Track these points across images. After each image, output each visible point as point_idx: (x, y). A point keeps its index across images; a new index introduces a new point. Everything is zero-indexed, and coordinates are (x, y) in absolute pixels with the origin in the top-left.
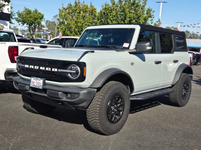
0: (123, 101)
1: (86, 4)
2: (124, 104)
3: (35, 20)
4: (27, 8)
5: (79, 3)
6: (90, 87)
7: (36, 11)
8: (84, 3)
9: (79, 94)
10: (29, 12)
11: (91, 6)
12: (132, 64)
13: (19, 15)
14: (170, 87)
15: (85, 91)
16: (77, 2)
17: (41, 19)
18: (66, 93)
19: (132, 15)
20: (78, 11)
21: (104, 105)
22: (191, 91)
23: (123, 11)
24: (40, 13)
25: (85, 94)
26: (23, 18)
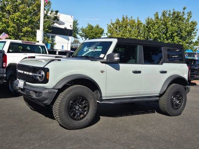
0: (88, 103)
1: (133, 19)
2: (89, 105)
3: (96, 35)
4: (90, 24)
5: (127, 18)
6: (53, 88)
7: (98, 27)
8: (131, 18)
9: (41, 93)
10: (91, 28)
11: (138, 20)
12: (102, 72)
13: (83, 30)
14: (157, 96)
15: (47, 91)
16: (125, 17)
17: (101, 34)
18: (36, 92)
19: (174, 28)
20: (124, 26)
21: (64, 103)
22: (185, 102)
23: (165, 24)
24: (101, 29)
25: (46, 93)
26: (85, 34)
